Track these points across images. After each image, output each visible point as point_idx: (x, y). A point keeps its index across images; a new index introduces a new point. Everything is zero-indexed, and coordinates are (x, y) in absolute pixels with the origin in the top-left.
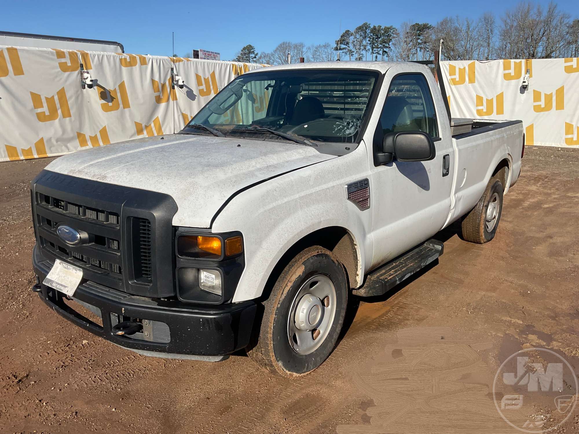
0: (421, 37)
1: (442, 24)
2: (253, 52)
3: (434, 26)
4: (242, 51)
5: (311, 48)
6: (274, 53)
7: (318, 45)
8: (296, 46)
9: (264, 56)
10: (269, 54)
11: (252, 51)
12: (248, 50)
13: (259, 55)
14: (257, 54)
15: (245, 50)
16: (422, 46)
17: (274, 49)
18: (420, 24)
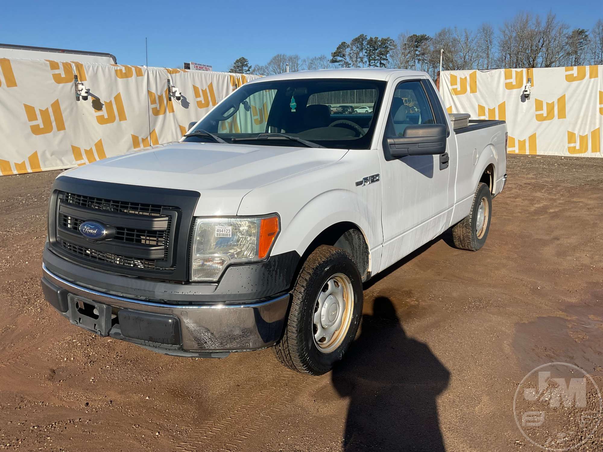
0: (419, 49)
1: (440, 35)
2: (246, 65)
3: (431, 38)
4: (235, 63)
5: (306, 60)
6: (268, 66)
7: (314, 57)
8: (291, 58)
9: (258, 69)
10: (263, 67)
11: (245, 63)
12: (241, 63)
13: (253, 68)
14: (250, 67)
15: (238, 63)
16: (420, 58)
17: (269, 62)
18: (418, 35)
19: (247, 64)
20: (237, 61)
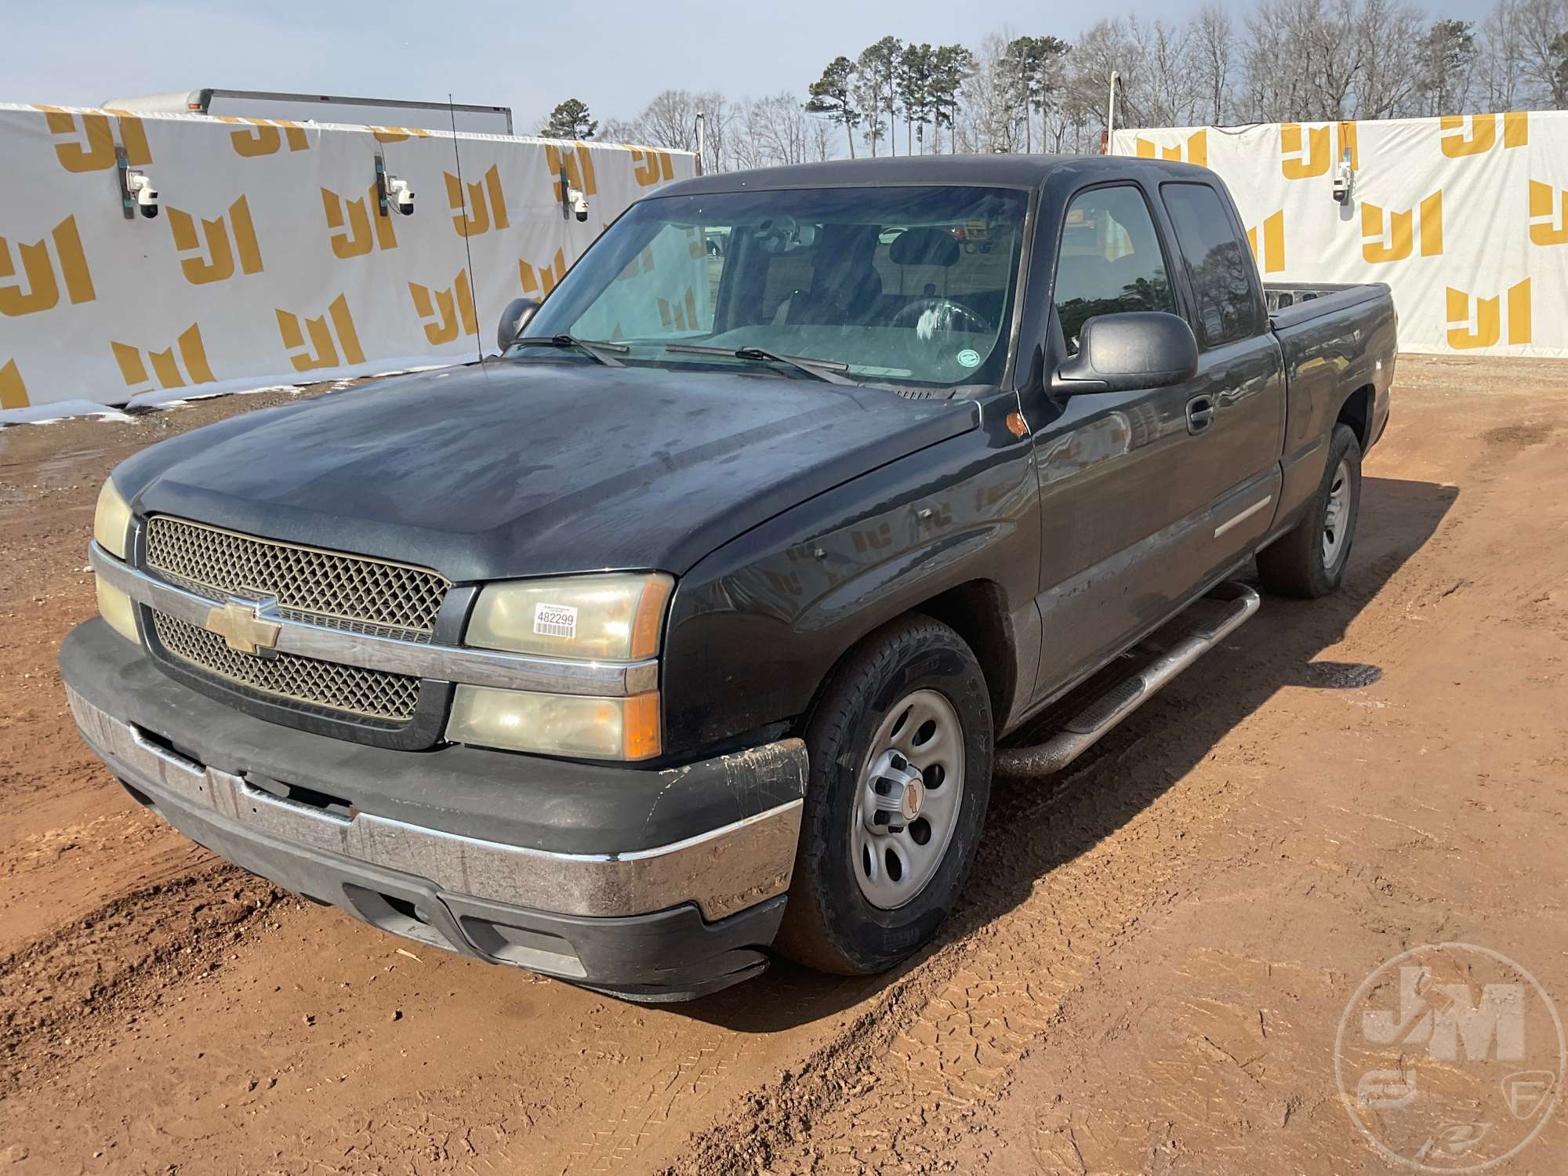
0: (1038, 75)
1: (1093, 37)
2: (584, 120)
3: (1070, 45)
4: (553, 115)
5: (743, 106)
6: (641, 121)
7: (763, 98)
8: (702, 101)
9: (614, 130)
10: (629, 124)
11: (580, 115)
12: (569, 114)
13: (600, 128)
14: (595, 125)
15: (562, 114)
16: (1041, 99)
17: (644, 112)
18: (1033, 39)
19: (585, 117)
20: (559, 110)
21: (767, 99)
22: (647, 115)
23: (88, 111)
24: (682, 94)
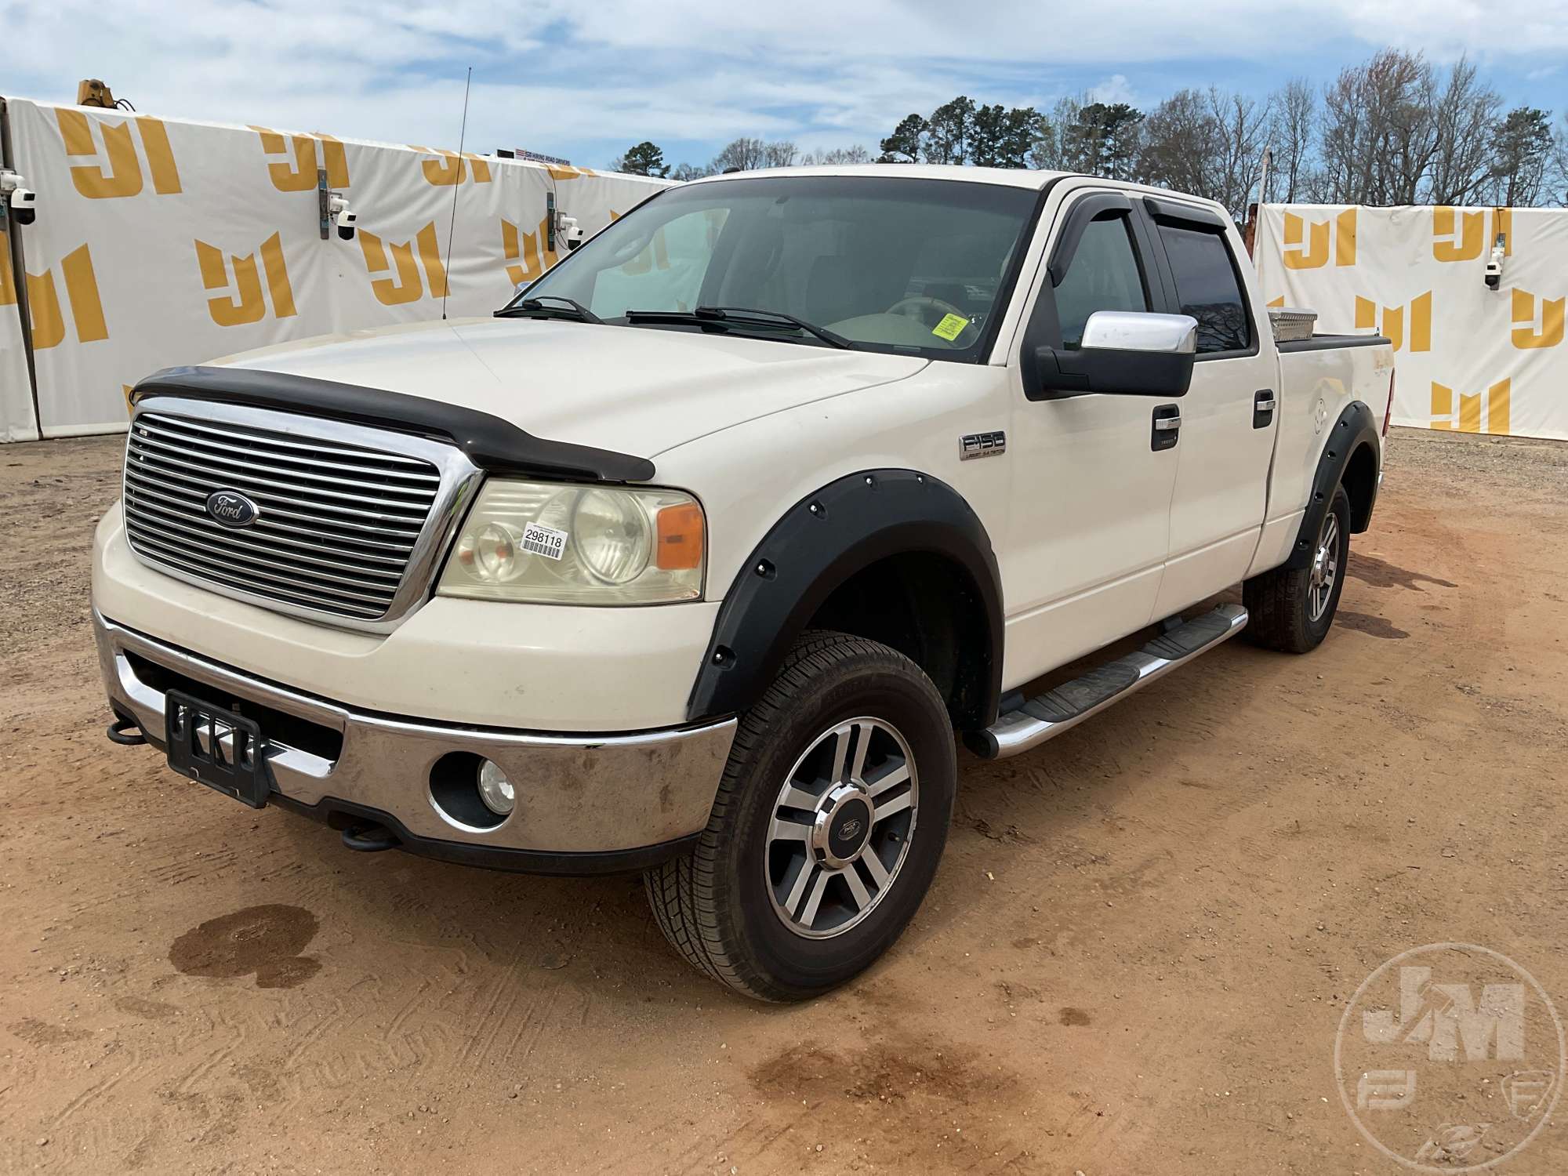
0: (1110, 142)
2: (657, 163)
3: (1143, 113)
4: (627, 157)
5: (814, 157)
6: (714, 167)
7: (835, 151)
8: (775, 150)
9: (687, 175)
10: (701, 170)
11: (654, 159)
12: (643, 156)
13: (673, 171)
14: (667, 169)
15: (635, 156)
16: (1111, 166)
17: (717, 157)
18: (1106, 106)
19: (657, 160)
20: (633, 152)
21: (839, 152)
22: (720, 161)
23: (296, 134)
24: (756, 142)
